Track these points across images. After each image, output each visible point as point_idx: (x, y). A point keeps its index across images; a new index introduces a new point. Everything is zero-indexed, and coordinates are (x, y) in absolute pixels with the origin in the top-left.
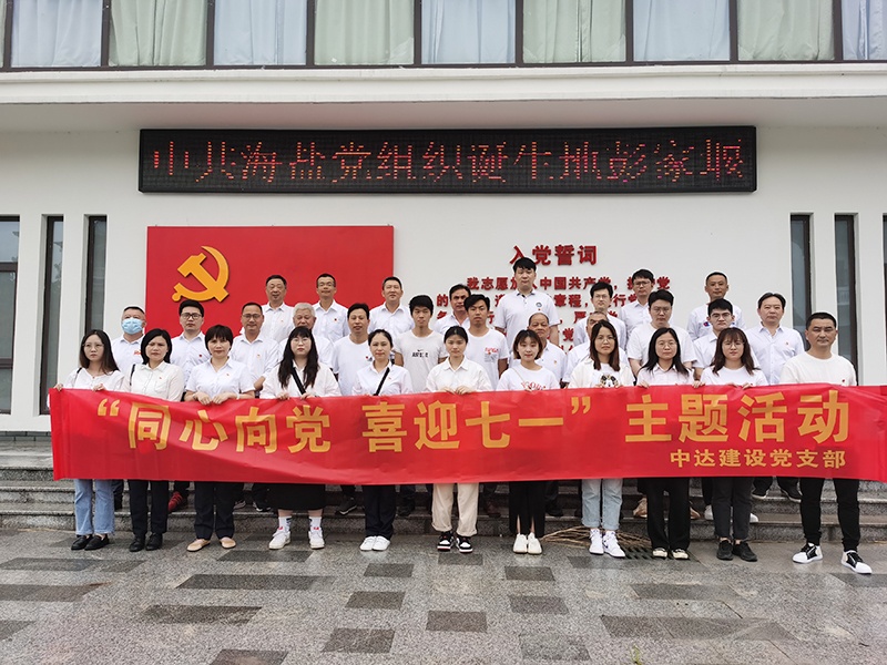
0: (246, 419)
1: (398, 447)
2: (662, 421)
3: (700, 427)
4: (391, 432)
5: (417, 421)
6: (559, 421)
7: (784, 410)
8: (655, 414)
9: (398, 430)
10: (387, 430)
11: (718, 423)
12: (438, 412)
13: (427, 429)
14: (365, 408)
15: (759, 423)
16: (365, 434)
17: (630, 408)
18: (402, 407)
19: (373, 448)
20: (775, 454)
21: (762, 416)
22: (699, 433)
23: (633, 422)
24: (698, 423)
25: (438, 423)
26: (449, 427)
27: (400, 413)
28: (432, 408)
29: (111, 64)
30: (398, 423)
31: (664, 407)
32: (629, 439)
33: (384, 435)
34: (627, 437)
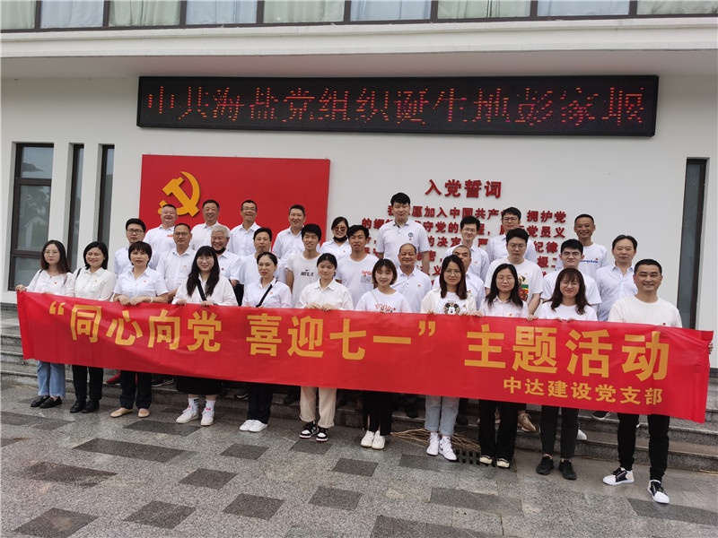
0: (157, 319)
1: (273, 353)
2: (498, 349)
3: (532, 357)
4: (269, 339)
5: (291, 331)
6: (408, 341)
7: (609, 347)
8: (492, 342)
9: (274, 338)
10: (266, 337)
11: (548, 355)
12: (308, 325)
13: (298, 339)
14: (249, 317)
15: (586, 358)
16: (248, 339)
17: (471, 335)
18: (279, 318)
19: (254, 351)
20: (600, 389)
21: (589, 351)
22: (531, 363)
23: (472, 348)
24: (530, 353)
25: (307, 335)
26: (316, 339)
27: (277, 324)
28: (304, 321)
29: (110, 25)
30: (275, 331)
31: (500, 336)
32: (468, 363)
33: (262, 341)
34: (466, 361)
